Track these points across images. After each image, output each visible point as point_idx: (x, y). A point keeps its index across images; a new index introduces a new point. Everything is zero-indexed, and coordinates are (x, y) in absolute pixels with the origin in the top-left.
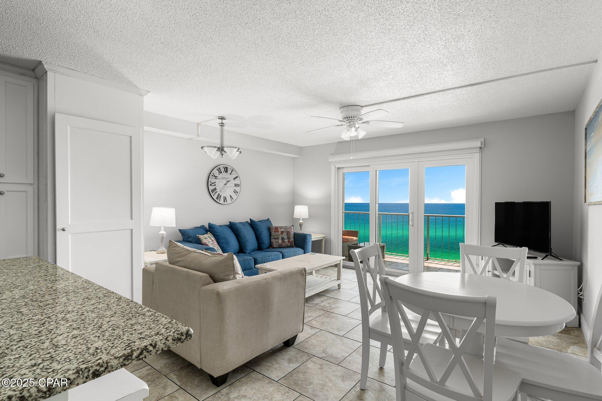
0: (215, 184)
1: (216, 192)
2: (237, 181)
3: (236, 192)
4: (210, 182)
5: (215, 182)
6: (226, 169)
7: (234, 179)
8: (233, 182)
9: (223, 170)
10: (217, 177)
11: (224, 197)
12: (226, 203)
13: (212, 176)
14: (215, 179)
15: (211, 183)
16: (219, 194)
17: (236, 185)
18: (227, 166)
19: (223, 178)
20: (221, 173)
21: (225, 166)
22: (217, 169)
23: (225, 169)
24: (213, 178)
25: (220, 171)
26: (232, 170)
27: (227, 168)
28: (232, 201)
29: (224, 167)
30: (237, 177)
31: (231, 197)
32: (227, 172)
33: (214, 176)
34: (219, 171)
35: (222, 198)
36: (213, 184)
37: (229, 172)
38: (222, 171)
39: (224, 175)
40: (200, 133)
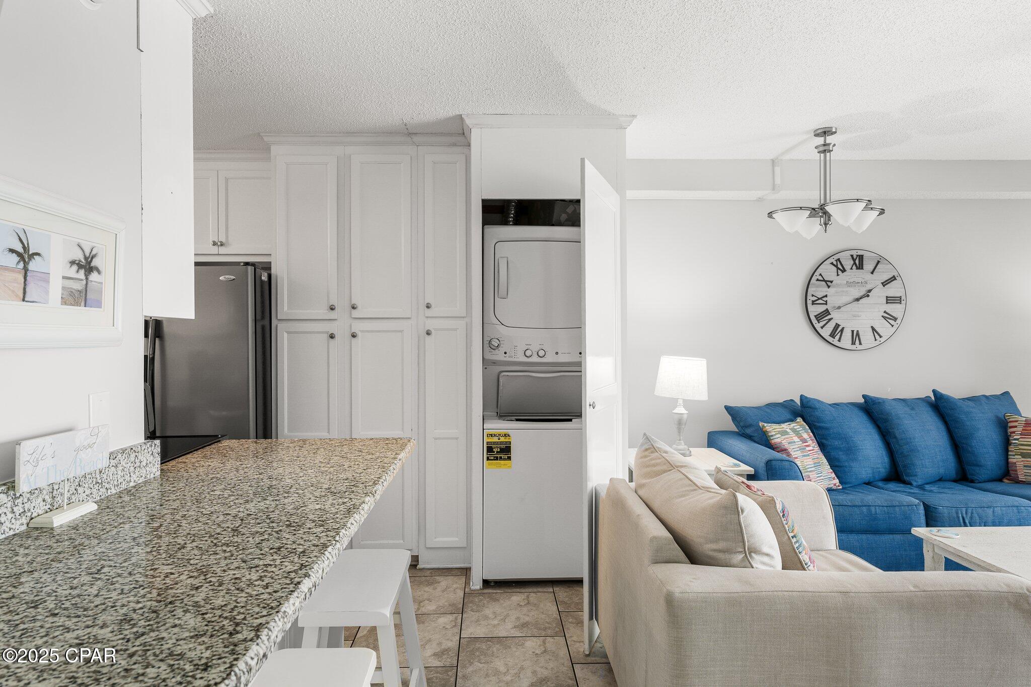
0: (825, 299)
1: (830, 320)
2: (894, 290)
3: (889, 317)
4: (813, 296)
5: (826, 296)
6: (859, 262)
7: (884, 284)
8: (880, 294)
9: (847, 264)
10: (831, 282)
11: (853, 331)
12: (860, 347)
13: (818, 280)
14: (826, 289)
15: (815, 299)
16: (837, 326)
17: (889, 300)
18: (860, 253)
19: (849, 284)
20: (844, 271)
21: (854, 253)
22: (832, 263)
23: (854, 260)
24: (818, 286)
25: (839, 266)
26: (879, 262)
27: (861, 257)
28: (877, 343)
29: (852, 256)
30: (893, 278)
31: (873, 329)
32: (860, 267)
33: (824, 280)
34: (836, 266)
35: (847, 335)
36: (820, 301)
37: (868, 266)
38: (847, 267)
39: (853, 275)
40: (778, 181)
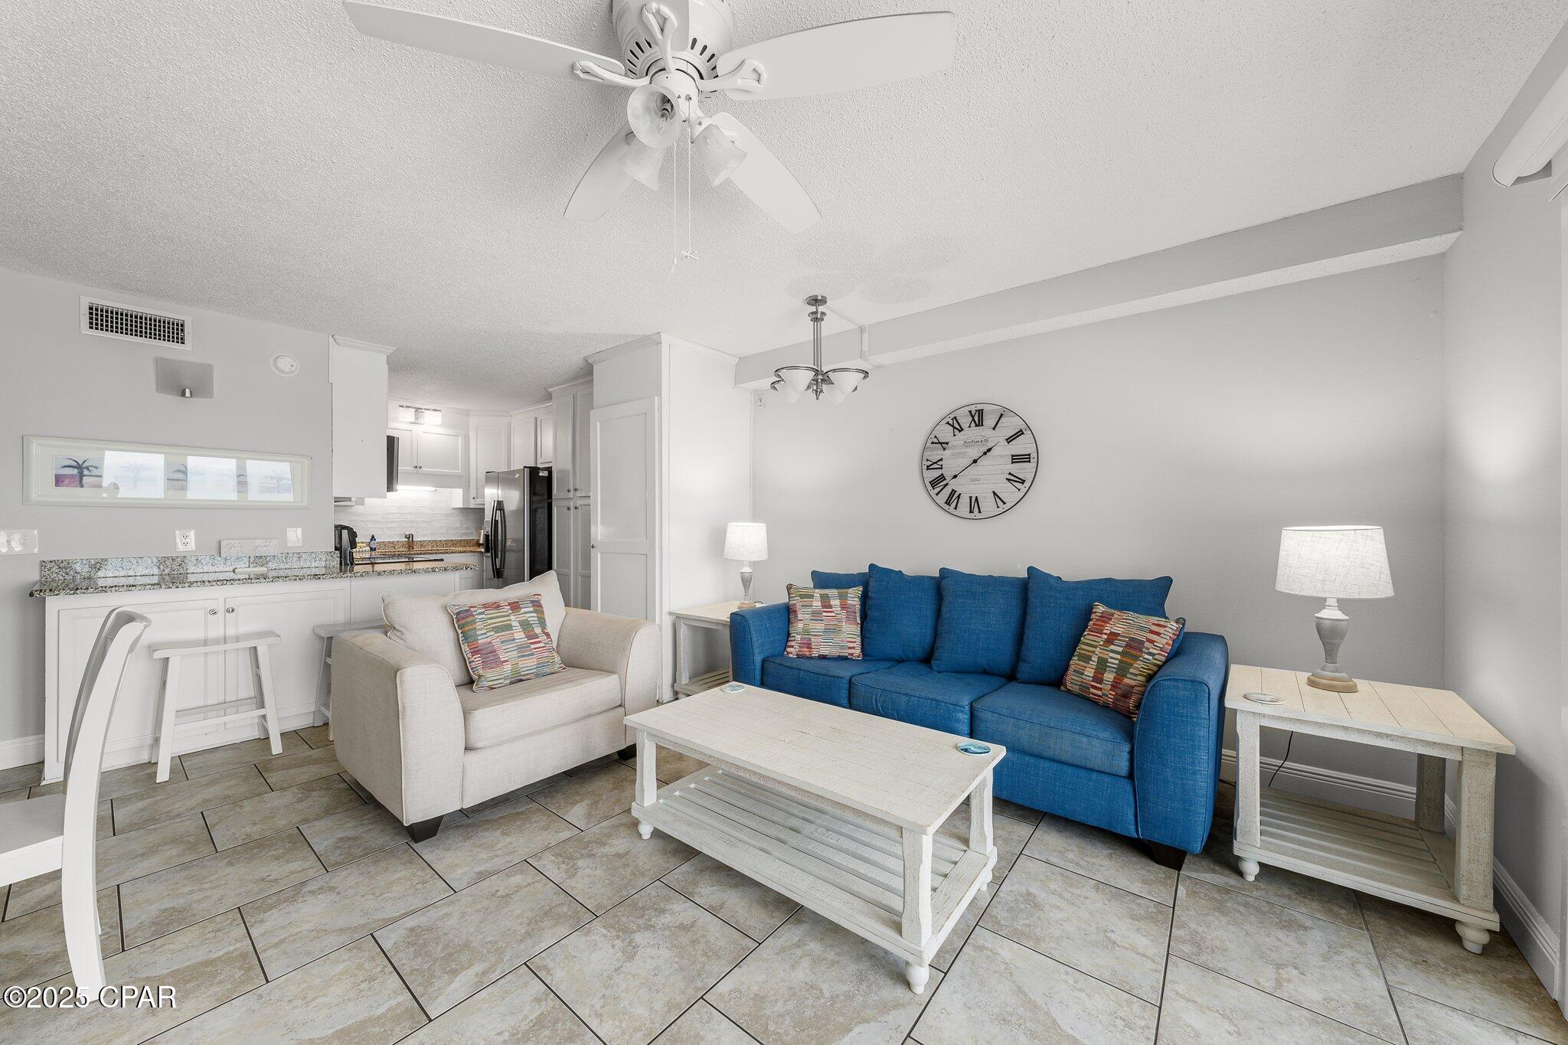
0: (940, 463)
1: (946, 485)
2: (1021, 446)
3: (1015, 480)
4: (928, 460)
5: (941, 460)
6: (978, 418)
7: (1009, 440)
8: (1004, 451)
9: (965, 421)
10: (947, 443)
11: (971, 497)
12: (979, 516)
13: (933, 443)
14: (942, 452)
15: (929, 463)
16: (953, 492)
17: (1016, 459)
18: (979, 407)
19: (967, 444)
20: (961, 430)
21: (973, 408)
22: (948, 423)
23: (973, 417)
24: (933, 450)
25: (956, 425)
26: (1002, 415)
27: (981, 412)
28: (1001, 510)
29: (970, 412)
30: (1021, 433)
31: (994, 493)
32: (980, 424)
33: (940, 443)
34: (953, 426)
35: (964, 502)
36: (935, 466)
37: (989, 421)
38: (965, 425)
39: (972, 433)
40: (865, 348)
